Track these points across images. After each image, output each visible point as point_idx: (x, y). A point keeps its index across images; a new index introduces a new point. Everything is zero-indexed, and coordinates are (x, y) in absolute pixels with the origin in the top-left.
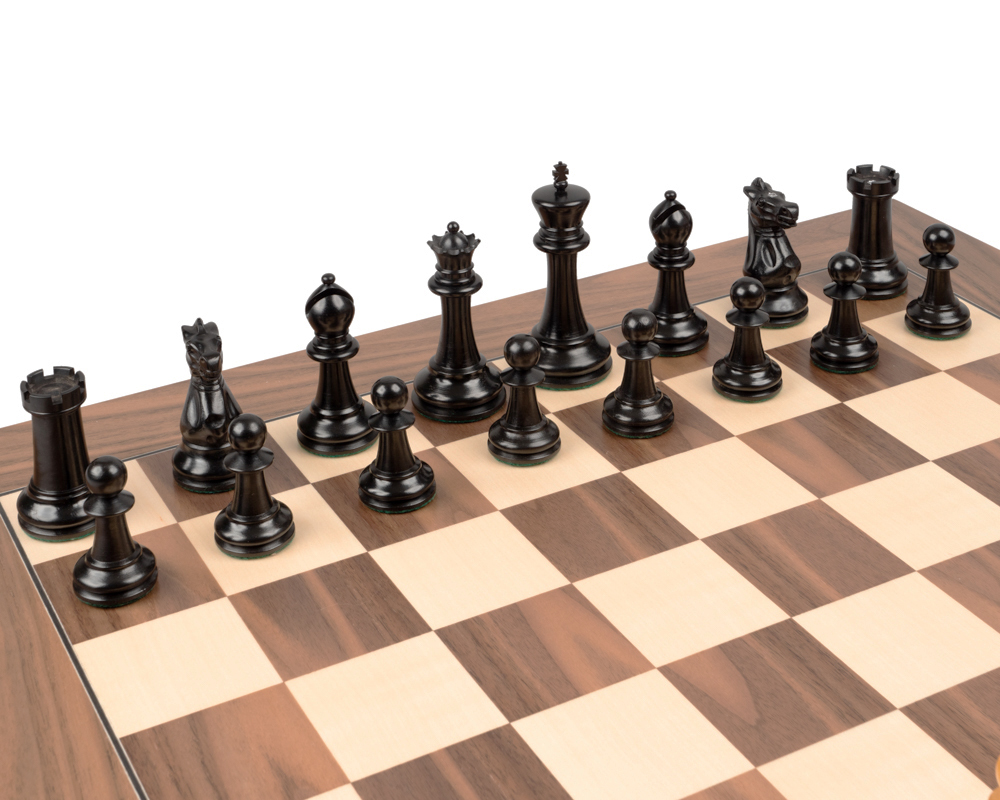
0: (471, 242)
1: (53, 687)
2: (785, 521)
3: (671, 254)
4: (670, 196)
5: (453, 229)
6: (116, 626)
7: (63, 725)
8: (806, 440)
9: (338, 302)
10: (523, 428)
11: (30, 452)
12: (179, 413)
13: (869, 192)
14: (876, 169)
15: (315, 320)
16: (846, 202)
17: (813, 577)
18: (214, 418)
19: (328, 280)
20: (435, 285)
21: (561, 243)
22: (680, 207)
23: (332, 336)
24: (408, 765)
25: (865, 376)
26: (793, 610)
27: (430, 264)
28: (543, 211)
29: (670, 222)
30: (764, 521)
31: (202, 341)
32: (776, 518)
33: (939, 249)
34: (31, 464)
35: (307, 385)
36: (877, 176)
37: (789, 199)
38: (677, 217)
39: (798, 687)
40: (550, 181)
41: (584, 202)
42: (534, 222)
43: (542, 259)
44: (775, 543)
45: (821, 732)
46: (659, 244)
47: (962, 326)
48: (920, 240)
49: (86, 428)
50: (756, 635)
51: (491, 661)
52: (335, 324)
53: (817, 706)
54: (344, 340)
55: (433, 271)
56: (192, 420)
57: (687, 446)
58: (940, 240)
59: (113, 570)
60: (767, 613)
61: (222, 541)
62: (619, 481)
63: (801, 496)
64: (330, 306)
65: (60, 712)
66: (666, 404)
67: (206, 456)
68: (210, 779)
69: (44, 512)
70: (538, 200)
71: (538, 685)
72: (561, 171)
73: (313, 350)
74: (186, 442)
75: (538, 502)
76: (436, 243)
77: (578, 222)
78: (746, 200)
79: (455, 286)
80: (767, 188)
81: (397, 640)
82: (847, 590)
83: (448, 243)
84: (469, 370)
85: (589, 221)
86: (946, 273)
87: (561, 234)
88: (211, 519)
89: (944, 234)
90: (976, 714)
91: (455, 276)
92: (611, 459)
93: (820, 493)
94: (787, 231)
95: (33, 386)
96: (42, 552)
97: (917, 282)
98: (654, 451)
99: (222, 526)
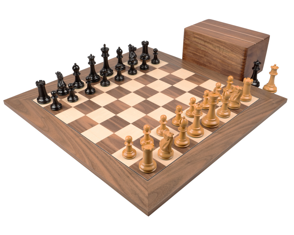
0: (94, 57)
1: (55, 120)
2: (142, 89)
3: (120, 56)
4: (119, 48)
5: (91, 55)
6: (59, 113)
7: (59, 124)
8: (142, 79)
9: (77, 67)
10: (105, 82)
11: (38, 93)
12: (57, 85)
13: (145, 45)
14: (145, 41)
15: (74, 70)
16: (141, 46)
17: (148, 95)
18: (63, 85)
19: (75, 64)
20: (89, 63)
21: (105, 56)
22: (121, 49)
23: (77, 72)
24: (105, 121)
25: (148, 70)
26: (146, 98)
27: (88, 60)
28: (102, 51)
29: (119, 51)
30: (140, 89)
31: (59, 74)
32: (141, 88)
33: (156, 52)
34: (38, 94)
35: (74, 79)
36: (145, 42)
37: (135, 47)
38: (120, 51)
39: (149, 106)
40: (103, 47)
41: (108, 49)
42: (101, 53)
43: (103, 58)
44: (142, 91)
45: (153, 110)
46: (118, 55)
47: (159, 62)
48: (153, 51)
49: (46, 88)
50: (142, 102)
51: (111, 109)
52: (77, 70)
53: (152, 108)
54: (78, 73)
55: (89, 61)
56: (60, 86)
57: (127, 82)
58: (156, 51)
59: (56, 106)
60: (143, 99)
61: (68, 100)
62: (119, 87)
63: (144, 86)
64: (76, 68)
65: (57, 123)
66: (123, 76)
67: (62, 91)
68: (81, 126)
69: (41, 100)
70: (101, 49)
71: (118, 111)
72: (105, 45)
73: (74, 74)
74: (58, 89)
75: (110, 91)
76: (89, 57)
77: (108, 53)
78: (128, 47)
79: (92, 63)
80: (131, 45)
81: (98, 109)
82: (152, 95)
83: (91, 57)
84: (95, 75)
85: (109, 52)
86: (157, 55)
87: (105, 54)
88: (66, 98)
89: (156, 50)
90: (170, 106)
91: (92, 62)
92: (118, 84)
93: (146, 85)
94: (135, 51)
95: (37, 83)
96: (43, 106)
97: (152, 57)
98: (123, 83)
99: (68, 98)
